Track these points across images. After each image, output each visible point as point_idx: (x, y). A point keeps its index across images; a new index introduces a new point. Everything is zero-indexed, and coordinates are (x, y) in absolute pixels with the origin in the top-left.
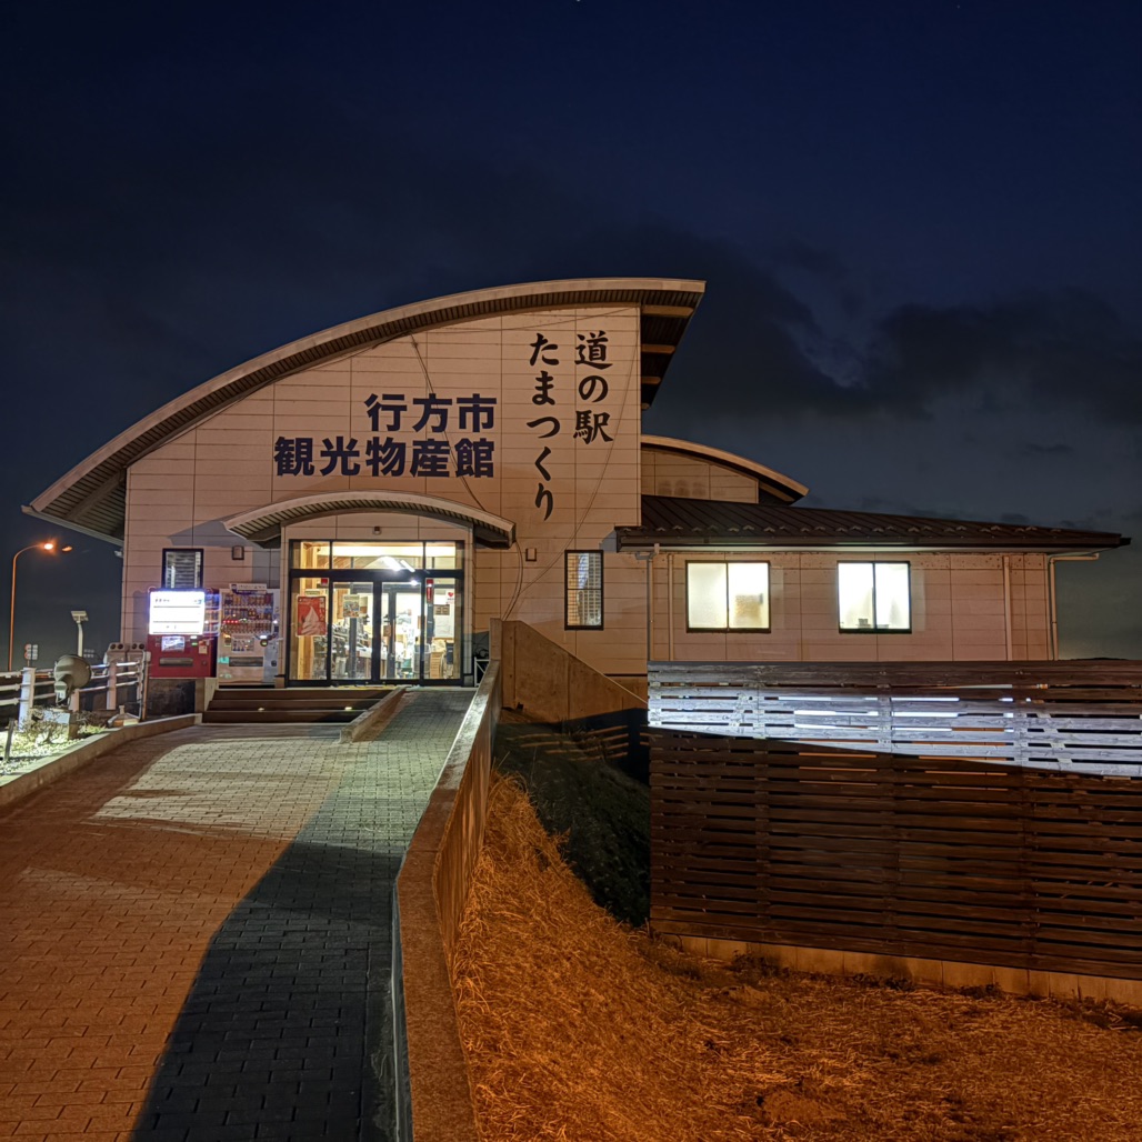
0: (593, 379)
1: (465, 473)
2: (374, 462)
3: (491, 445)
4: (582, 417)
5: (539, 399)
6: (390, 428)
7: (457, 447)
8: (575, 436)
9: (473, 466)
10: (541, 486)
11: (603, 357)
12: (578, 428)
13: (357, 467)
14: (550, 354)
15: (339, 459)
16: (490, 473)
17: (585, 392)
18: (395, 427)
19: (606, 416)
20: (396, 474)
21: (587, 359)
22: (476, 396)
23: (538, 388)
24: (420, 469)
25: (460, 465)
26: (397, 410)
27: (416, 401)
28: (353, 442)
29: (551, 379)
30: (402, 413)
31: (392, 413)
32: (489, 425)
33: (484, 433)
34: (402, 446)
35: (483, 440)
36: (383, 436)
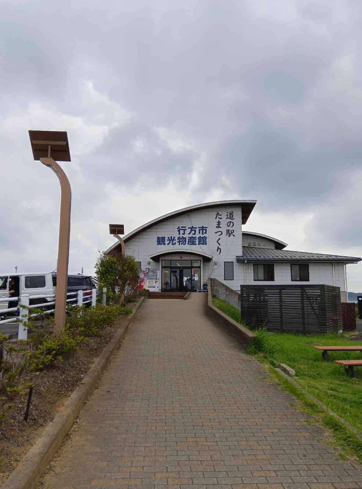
0: (230, 222)
1: (200, 244)
2: (179, 242)
3: (206, 238)
4: (228, 231)
5: (218, 227)
6: (183, 234)
7: (198, 238)
8: (226, 235)
9: (202, 242)
10: (218, 247)
11: (233, 217)
12: (227, 233)
13: (175, 243)
14: (220, 217)
15: (171, 241)
16: (206, 244)
17: (229, 225)
19: (234, 231)
20: (184, 244)
21: (229, 217)
22: (203, 226)
23: (217, 224)
24: (190, 243)
25: (199, 242)
26: (184, 230)
27: (189, 228)
28: (174, 237)
29: (220, 222)
30: (185, 231)
32: (206, 233)
33: (205, 235)
34: (185, 238)
36: (181, 236)
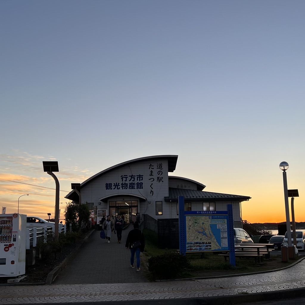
0: (160, 171)
1: (138, 188)
2: (122, 187)
3: (142, 183)
4: (158, 178)
5: (151, 175)
6: (125, 181)
7: (137, 184)
10: (151, 190)
11: (162, 168)
12: (157, 180)
13: (119, 188)
14: (152, 167)
15: (116, 186)
16: (142, 188)
17: (159, 173)
18: (126, 181)
19: (162, 178)
20: (126, 189)
21: (159, 168)
22: (140, 175)
23: (150, 173)
24: (130, 188)
25: (137, 187)
26: (126, 178)
27: (129, 176)
28: (119, 184)
29: (153, 171)
31: (125, 178)
32: (142, 180)
33: (141, 181)
34: (127, 184)
35: (141, 182)
36: (124, 182)
